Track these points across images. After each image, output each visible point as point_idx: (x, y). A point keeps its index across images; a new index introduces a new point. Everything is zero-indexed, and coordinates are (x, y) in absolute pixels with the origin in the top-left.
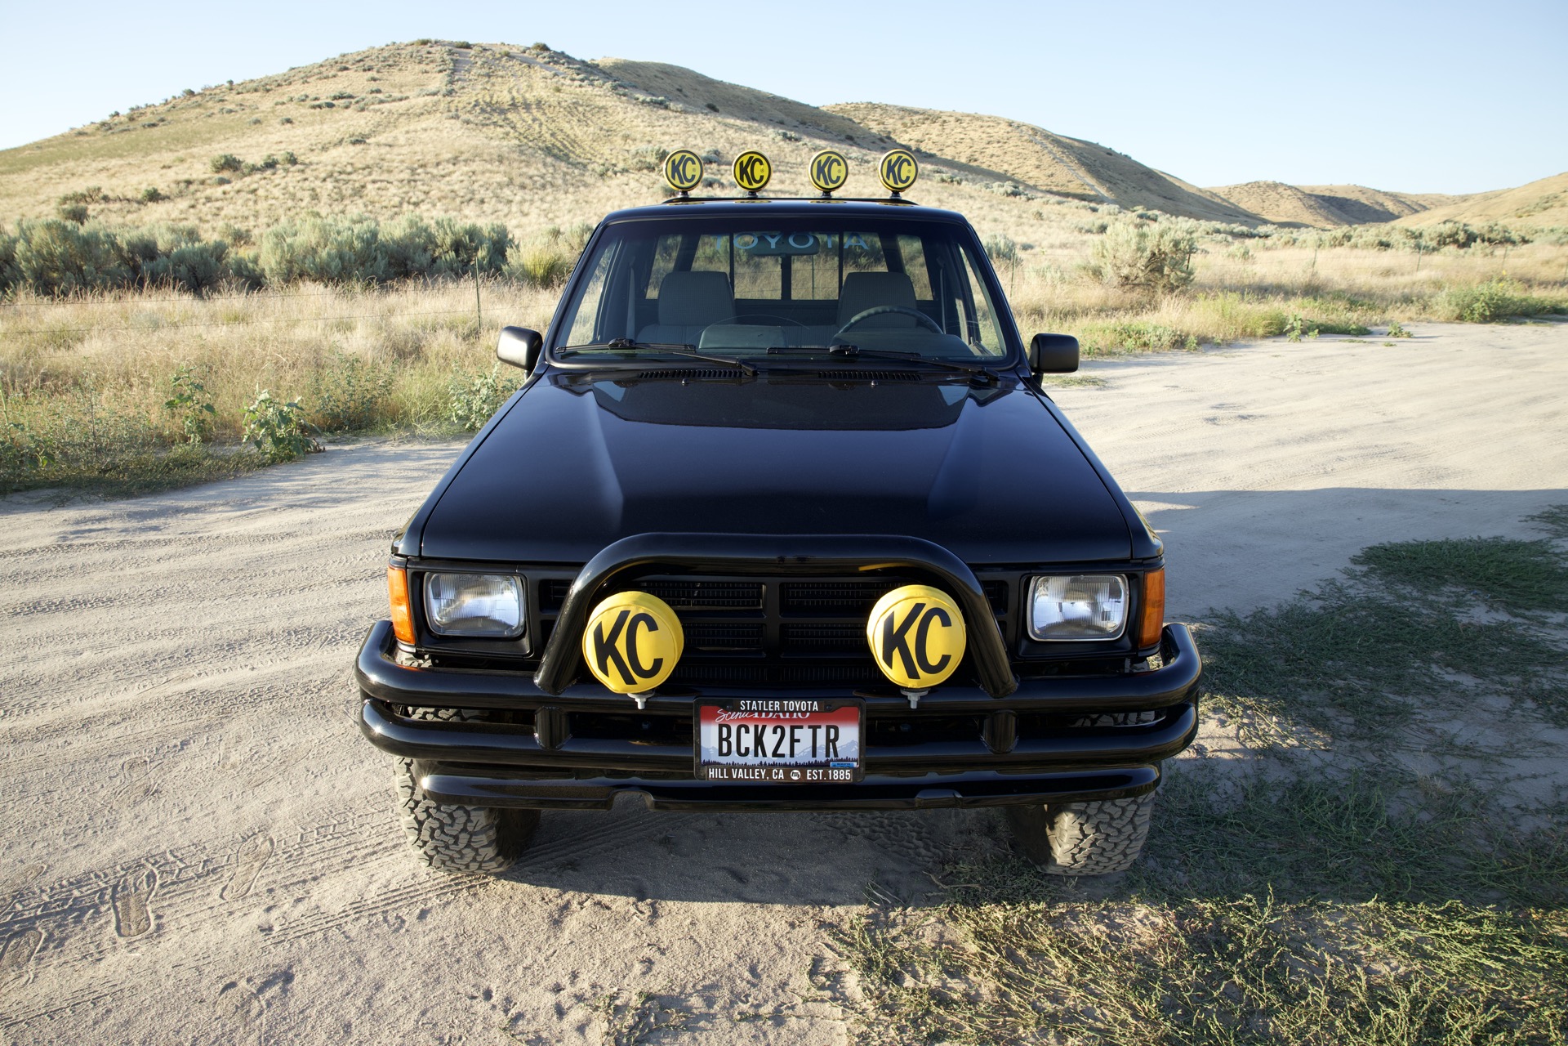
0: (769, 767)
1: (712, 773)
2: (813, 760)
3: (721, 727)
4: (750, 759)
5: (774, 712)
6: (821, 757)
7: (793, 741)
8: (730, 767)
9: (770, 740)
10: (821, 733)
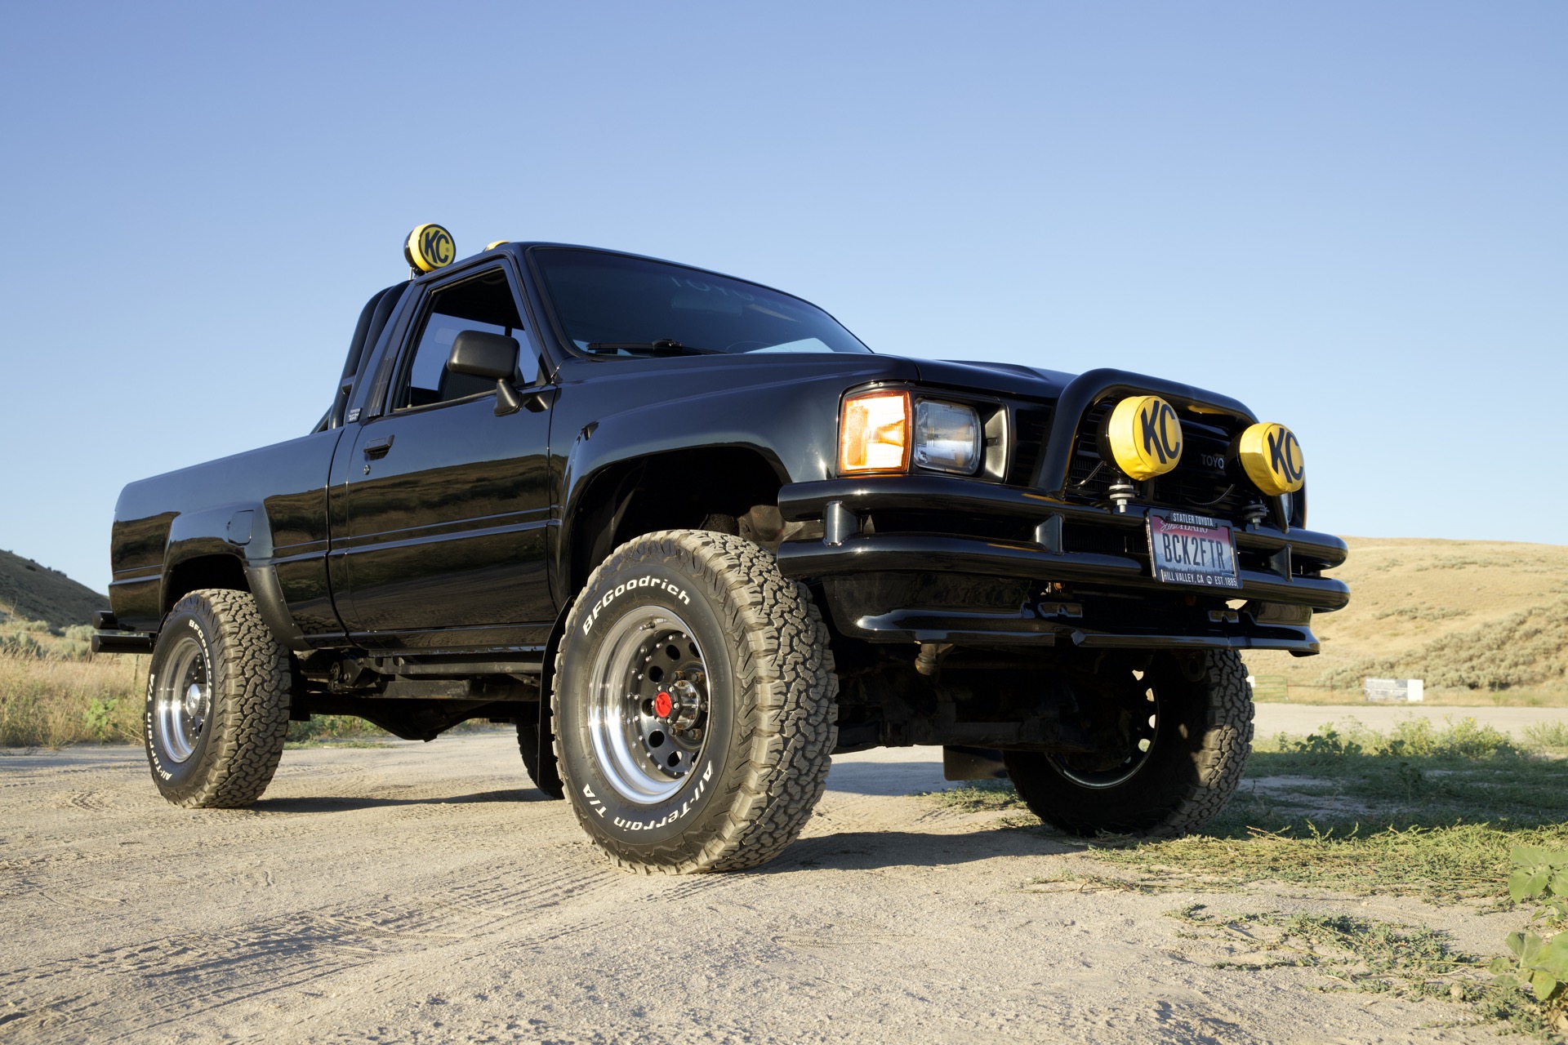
0: (1195, 573)
1: (1165, 577)
2: (1213, 569)
3: (1164, 535)
4: (1182, 566)
5: (1191, 525)
6: (1217, 569)
7: (1203, 552)
8: (1174, 571)
9: (1191, 548)
10: (1214, 545)
